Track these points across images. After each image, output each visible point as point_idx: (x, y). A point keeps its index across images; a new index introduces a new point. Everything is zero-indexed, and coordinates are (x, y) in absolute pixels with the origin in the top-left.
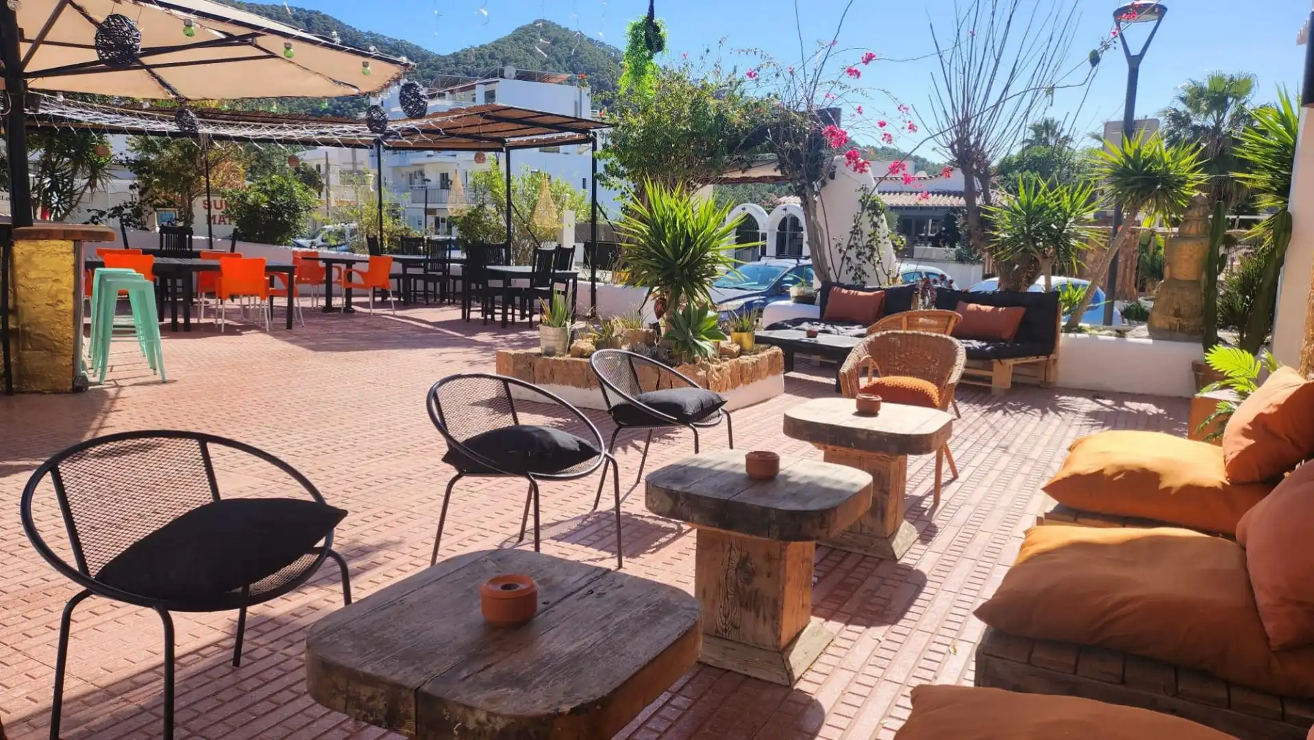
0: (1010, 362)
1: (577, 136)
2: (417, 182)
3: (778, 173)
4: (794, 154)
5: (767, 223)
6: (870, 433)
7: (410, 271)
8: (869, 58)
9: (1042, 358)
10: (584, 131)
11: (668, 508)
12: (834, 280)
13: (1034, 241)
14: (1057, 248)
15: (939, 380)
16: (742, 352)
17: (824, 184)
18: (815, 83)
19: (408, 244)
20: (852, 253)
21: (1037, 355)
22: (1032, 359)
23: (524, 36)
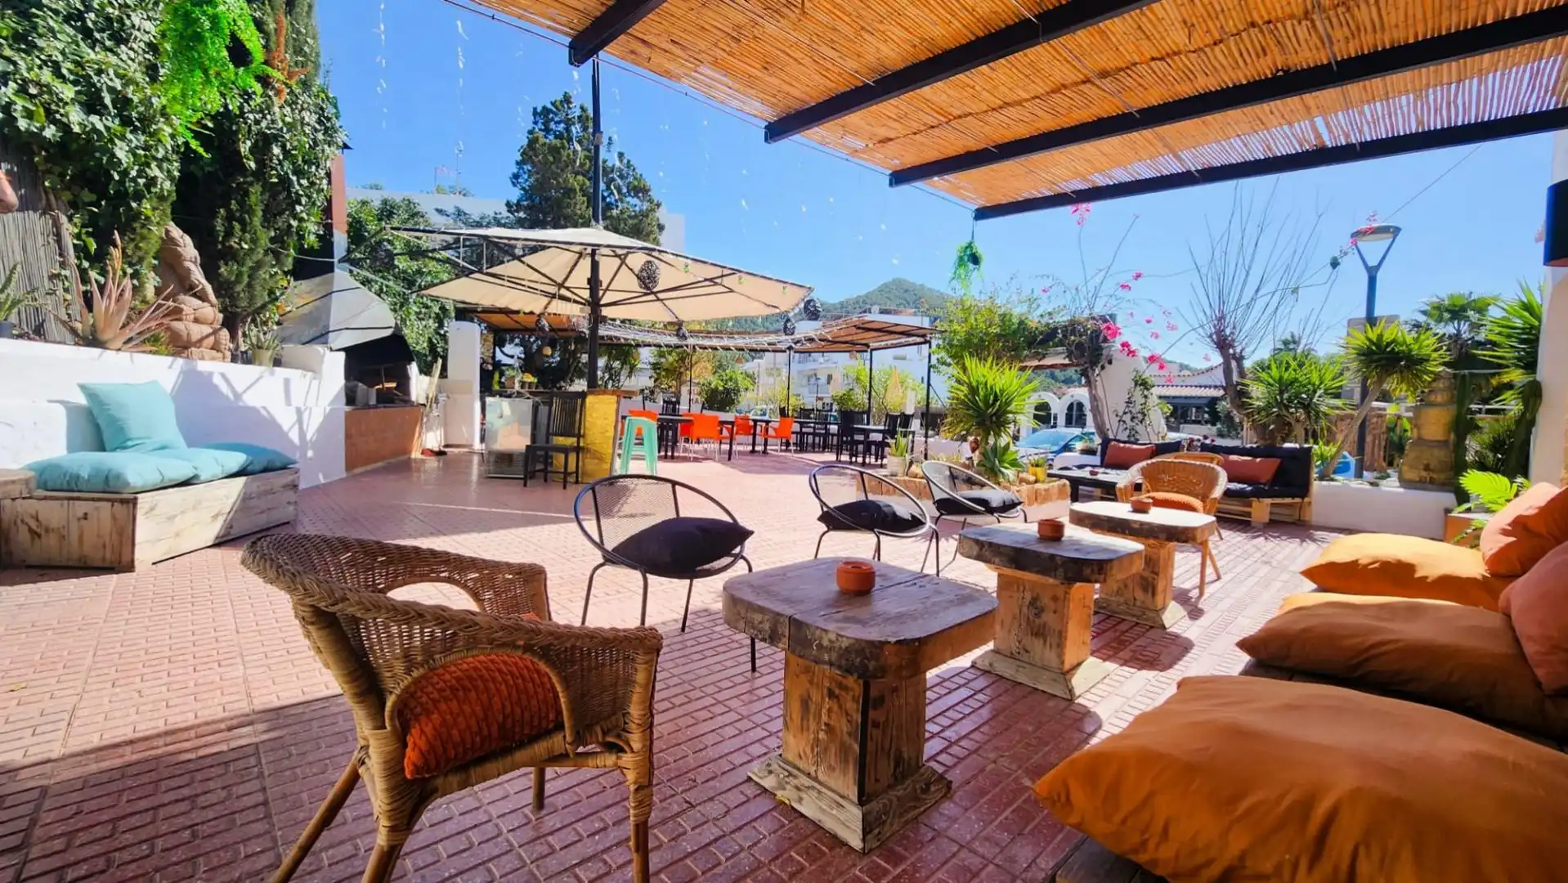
0: (1269, 501)
1: (919, 340)
2: (813, 380)
3: (1067, 361)
4: (1079, 346)
5: (1058, 407)
6: (1142, 524)
7: (804, 430)
8: (1138, 276)
9: (1297, 500)
10: (924, 336)
11: (975, 553)
12: (1111, 437)
13: (1287, 407)
14: (1308, 414)
15: (1204, 498)
16: (1036, 482)
17: (1103, 368)
18: (1095, 296)
19: (804, 413)
20: (1127, 418)
21: (1293, 498)
22: (1288, 500)
23: (884, 289)
